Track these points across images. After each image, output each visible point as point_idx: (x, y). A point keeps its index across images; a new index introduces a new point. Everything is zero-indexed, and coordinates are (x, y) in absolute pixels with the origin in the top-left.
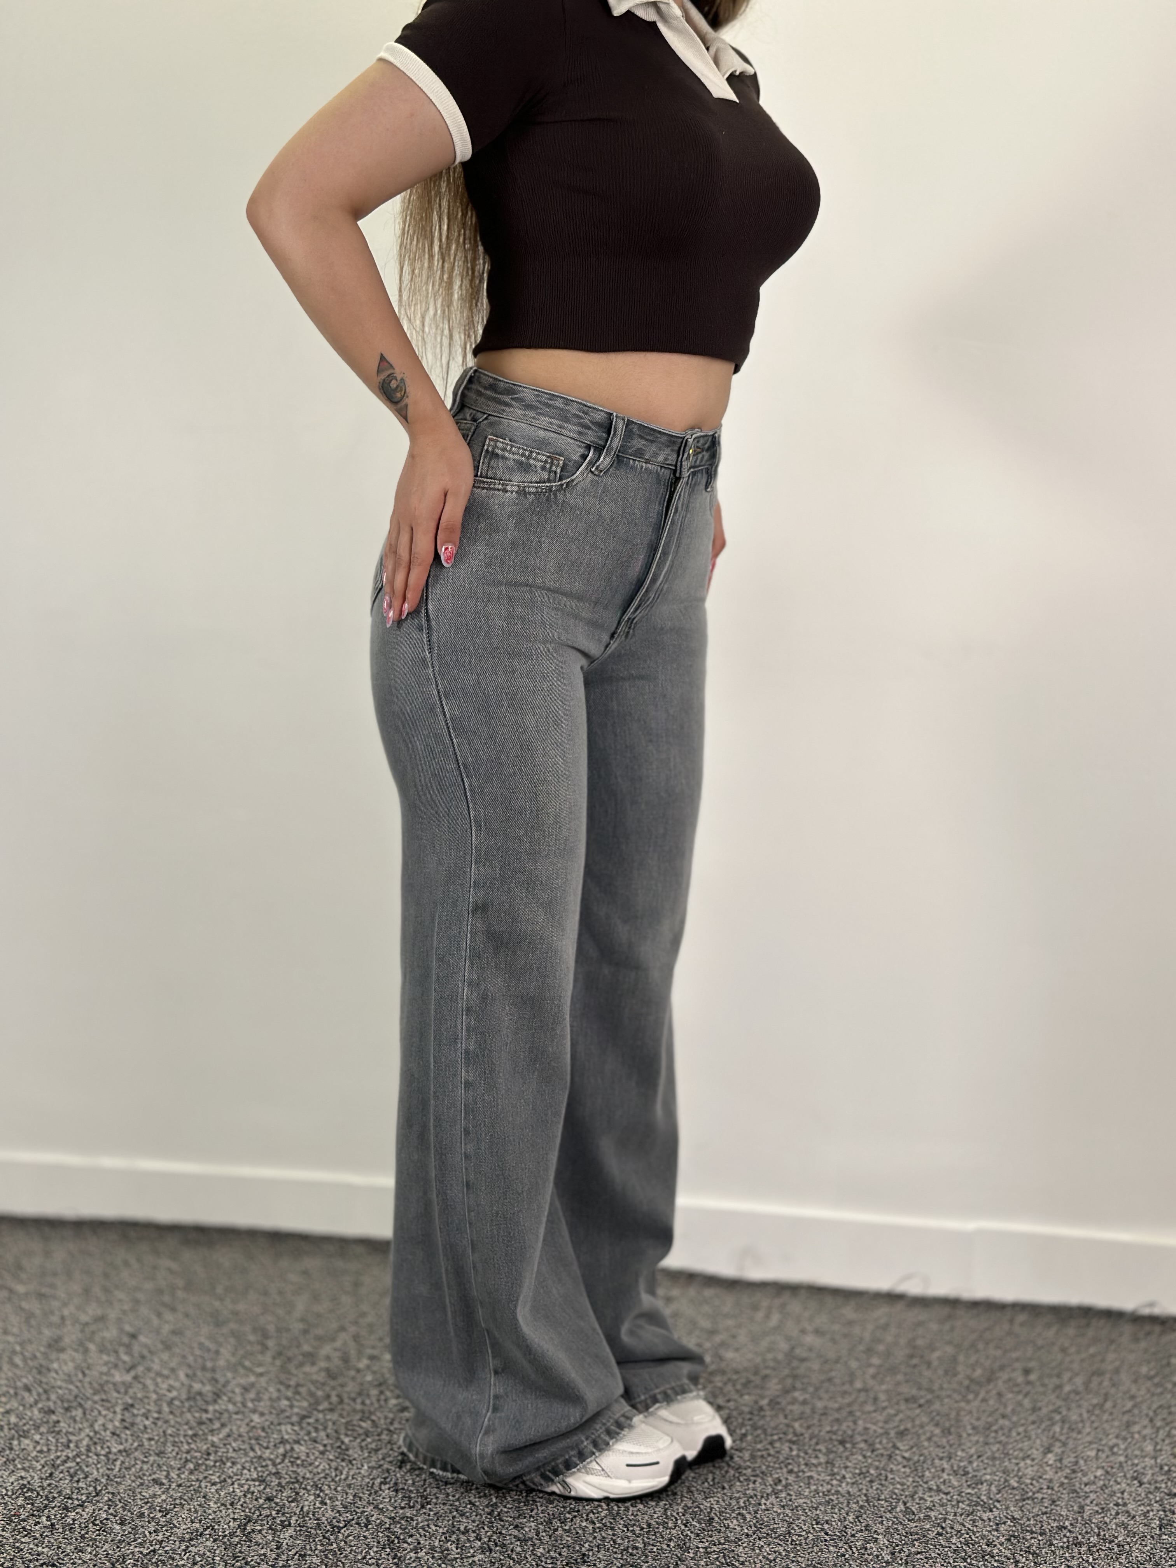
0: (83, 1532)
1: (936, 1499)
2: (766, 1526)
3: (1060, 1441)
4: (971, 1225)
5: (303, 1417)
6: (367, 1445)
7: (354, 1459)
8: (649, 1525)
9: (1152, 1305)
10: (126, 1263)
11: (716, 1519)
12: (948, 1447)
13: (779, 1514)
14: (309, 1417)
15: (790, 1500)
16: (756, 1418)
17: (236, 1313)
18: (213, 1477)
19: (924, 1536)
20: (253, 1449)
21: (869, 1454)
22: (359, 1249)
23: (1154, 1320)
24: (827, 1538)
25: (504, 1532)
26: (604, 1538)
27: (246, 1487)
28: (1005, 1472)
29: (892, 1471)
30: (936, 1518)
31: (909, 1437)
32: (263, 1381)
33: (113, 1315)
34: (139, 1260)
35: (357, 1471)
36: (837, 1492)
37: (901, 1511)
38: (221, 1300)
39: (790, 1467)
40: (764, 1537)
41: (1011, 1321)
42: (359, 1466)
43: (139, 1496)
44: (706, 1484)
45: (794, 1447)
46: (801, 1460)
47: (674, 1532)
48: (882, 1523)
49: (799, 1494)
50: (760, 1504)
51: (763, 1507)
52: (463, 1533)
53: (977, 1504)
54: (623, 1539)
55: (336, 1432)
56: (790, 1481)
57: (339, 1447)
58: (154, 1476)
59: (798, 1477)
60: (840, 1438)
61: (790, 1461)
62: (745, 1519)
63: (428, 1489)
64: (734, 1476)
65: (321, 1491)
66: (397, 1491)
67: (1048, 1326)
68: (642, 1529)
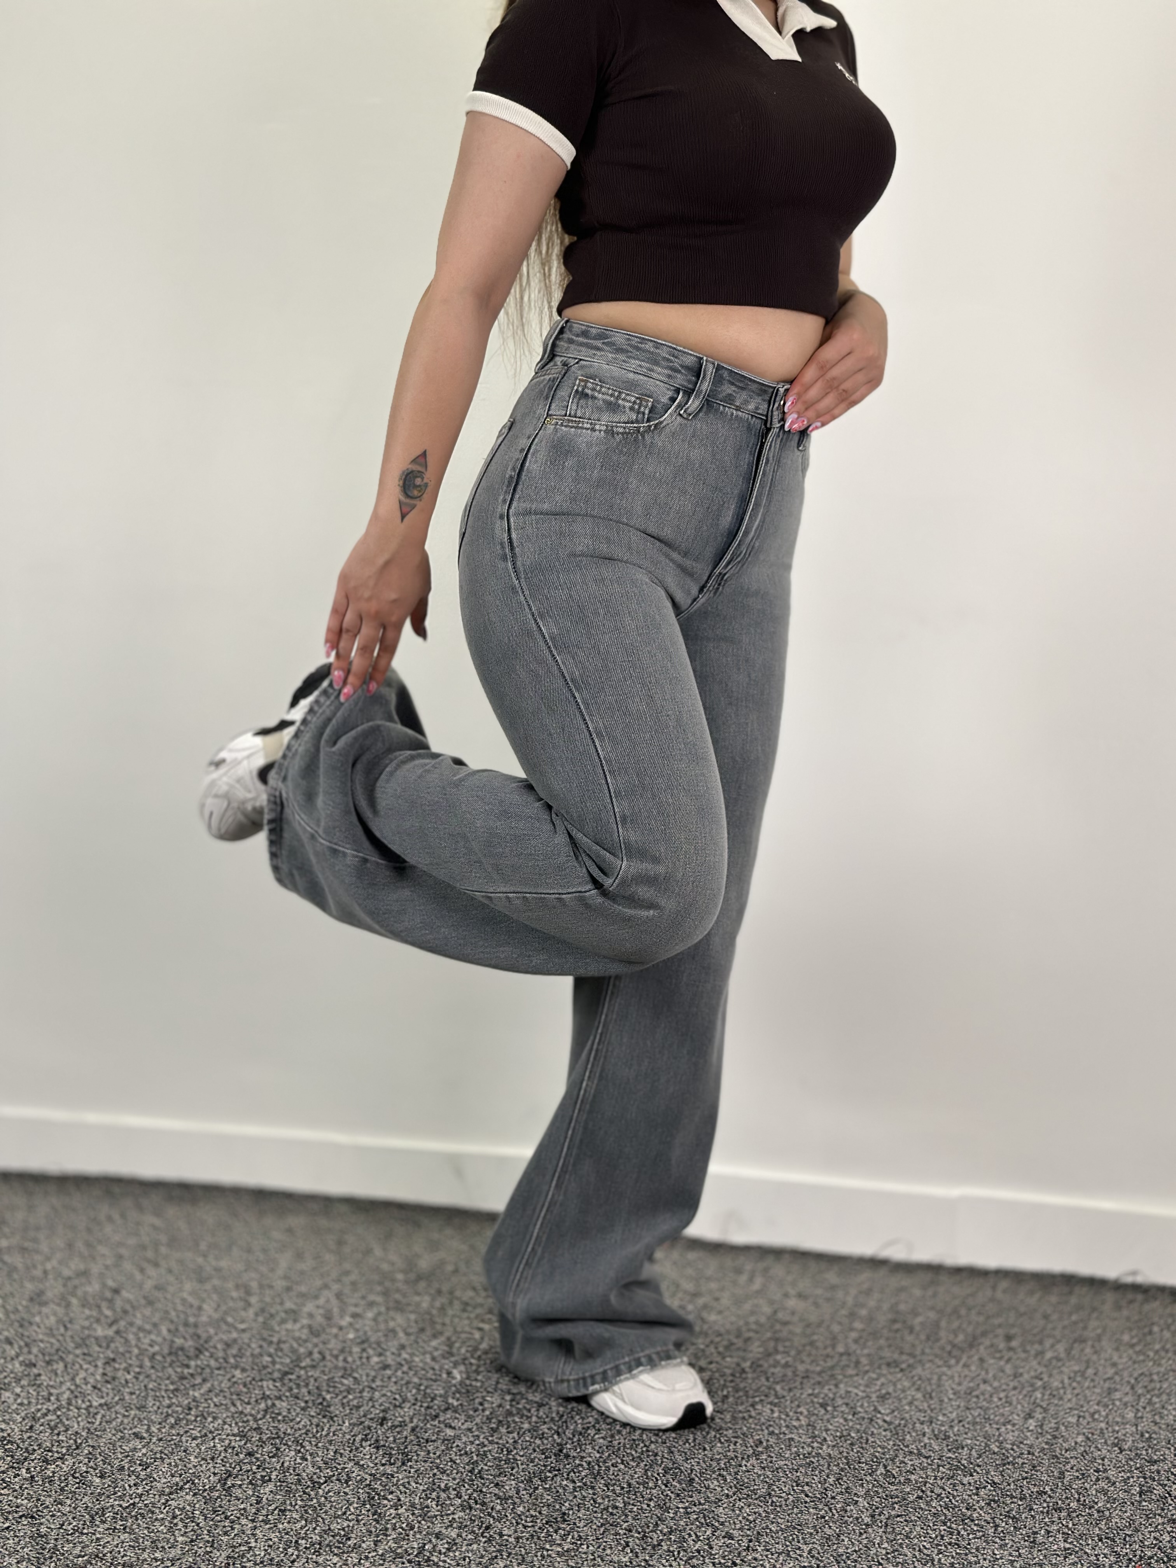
0: (63, 1485)
1: (917, 1462)
2: (746, 1487)
3: (1041, 1407)
4: (955, 1192)
5: (286, 1373)
6: (348, 1402)
7: (336, 1416)
8: (629, 1485)
9: (1134, 1273)
10: (110, 1219)
11: (697, 1479)
12: (929, 1412)
13: (759, 1476)
14: (292, 1374)
15: (771, 1462)
16: (738, 1380)
17: (218, 1270)
18: (193, 1432)
19: (905, 1499)
20: (234, 1405)
21: (850, 1417)
22: (344, 1208)
23: (1136, 1288)
24: (807, 1499)
25: (484, 1490)
26: (584, 1497)
27: (227, 1442)
28: (987, 1437)
29: (873, 1433)
30: (916, 1483)
31: (890, 1401)
32: (246, 1337)
33: (95, 1269)
34: (123, 1216)
35: (339, 1428)
36: (818, 1454)
37: (882, 1474)
38: (205, 1256)
39: (771, 1429)
40: (744, 1498)
41: (994, 1288)
42: (341, 1422)
43: (119, 1449)
44: (687, 1445)
45: (776, 1409)
46: (782, 1422)
47: (654, 1491)
48: (862, 1485)
49: (780, 1456)
50: (740, 1466)
51: (744, 1468)
52: (444, 1491)
53: (957, 1469)
54: (603, 1499)
55: (318, 1388)
56: (770, 1443)
57: (321, 1404)
58: (134, 1430)
59: (779, 1438)
60: (821, 1401)
61: (772, 1423)
62: (725, 1480)
63: (409, 1447)
64: (715, 1436)
65: (303, 1447)
66: (378, 1448)
67: (1031, 1293)
68: (623, 1488)
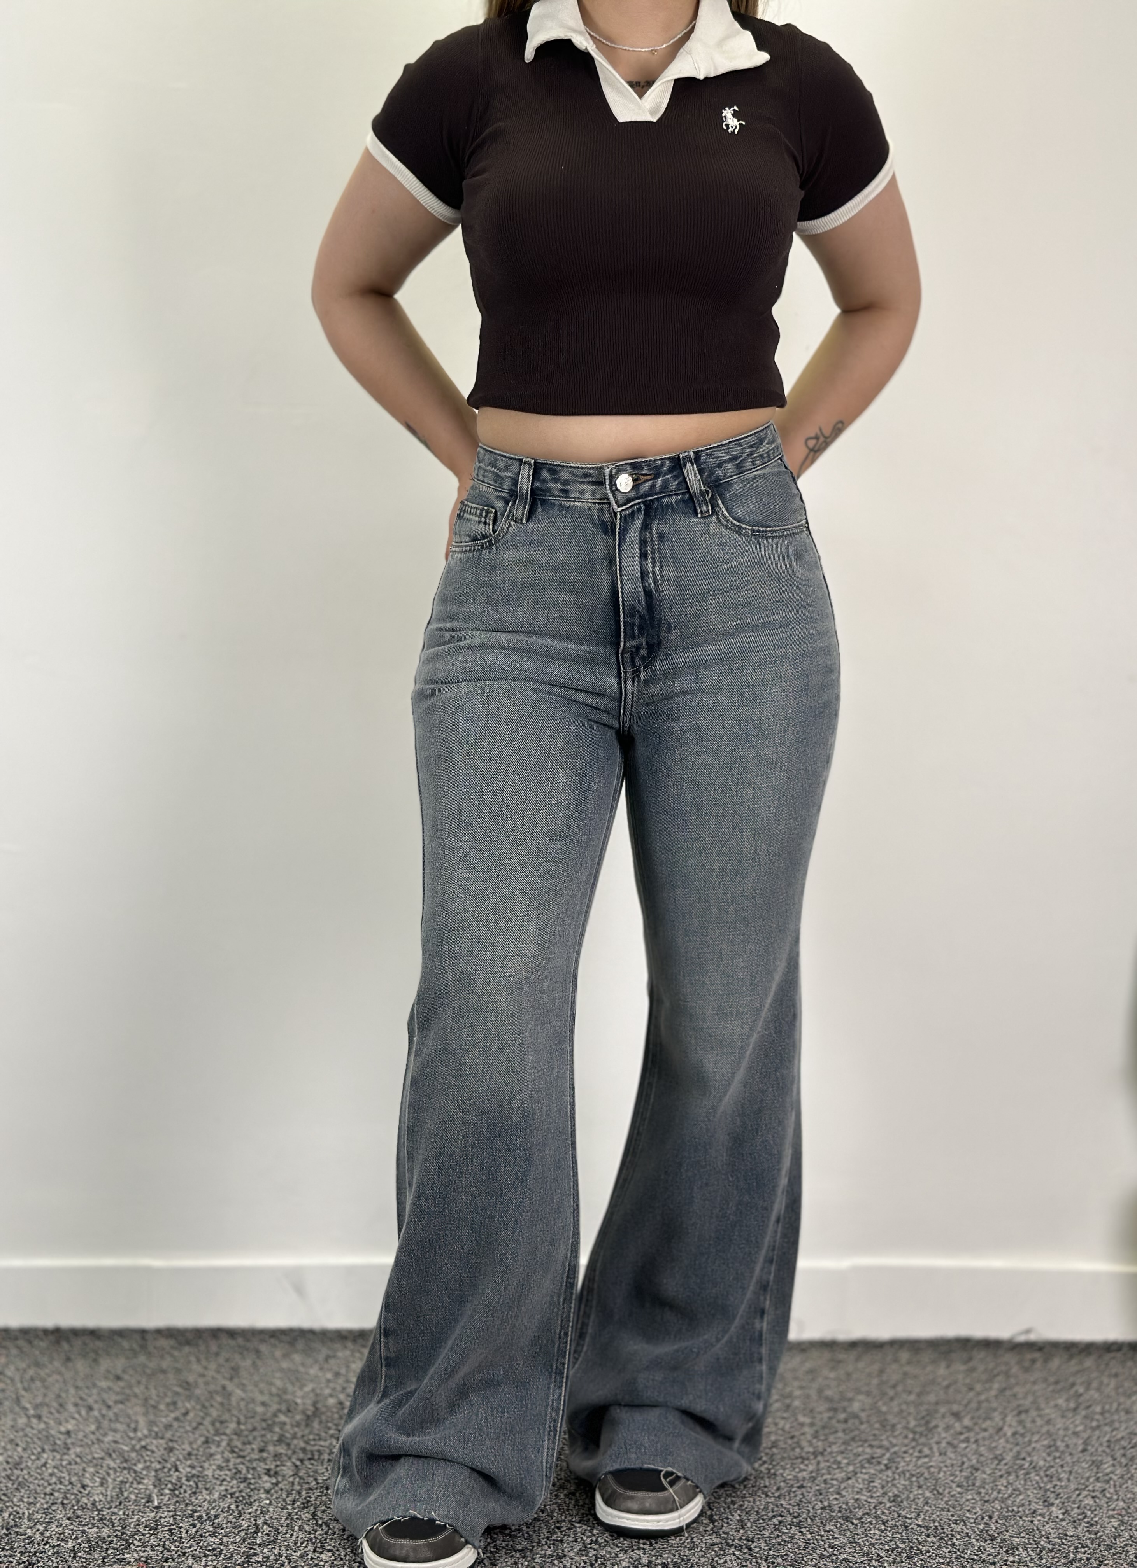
9: (1028, 1331)
23: (1034, 1346)
41: (898, 1362)
67: (935, 1363)
